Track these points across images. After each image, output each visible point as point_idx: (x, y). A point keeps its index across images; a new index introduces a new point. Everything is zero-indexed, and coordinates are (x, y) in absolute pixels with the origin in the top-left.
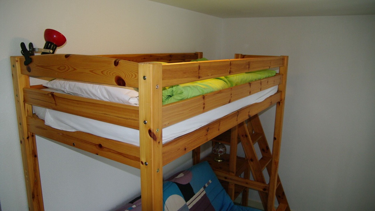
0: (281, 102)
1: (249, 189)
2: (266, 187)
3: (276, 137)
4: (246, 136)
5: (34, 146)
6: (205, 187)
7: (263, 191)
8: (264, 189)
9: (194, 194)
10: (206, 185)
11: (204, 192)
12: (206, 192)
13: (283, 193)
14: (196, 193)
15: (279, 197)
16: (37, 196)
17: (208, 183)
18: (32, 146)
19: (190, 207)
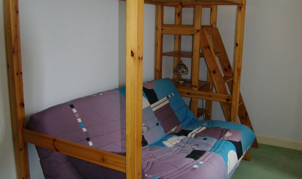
0: (242, 7)
1: (213, 101)
2: (229, 97)
3: (238, 42)
4: (209, 47)
5: (16, 2)
6: (168, 97)
7: (226, 102)
8: (228, 100)
9: (158, 100)
10: (169, 96)
11: (167, 102)
12: (169, 101)
13: (246, 113)
14: (160, 100)
15: (242, 117)
16: (17, 52)
17: (171, 95)
18: (15, 2)
19: (154, 110)
